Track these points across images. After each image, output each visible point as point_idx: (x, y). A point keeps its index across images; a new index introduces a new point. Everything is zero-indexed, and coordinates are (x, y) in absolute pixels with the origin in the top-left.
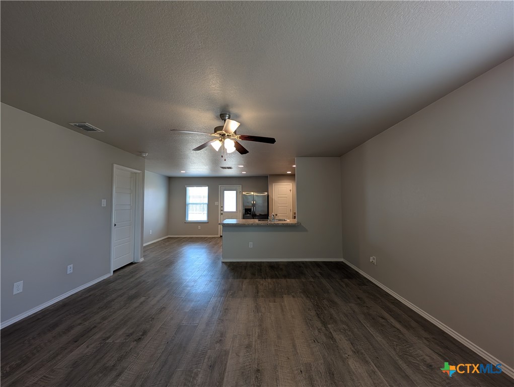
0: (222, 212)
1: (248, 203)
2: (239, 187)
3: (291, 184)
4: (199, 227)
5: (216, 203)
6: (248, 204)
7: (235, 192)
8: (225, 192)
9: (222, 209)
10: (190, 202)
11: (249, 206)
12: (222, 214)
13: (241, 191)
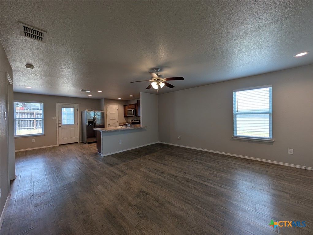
1: (90, 117)
2: (77, 106)
3: (118, 106)
5: (54, 118)
7: (73, 109)
8: (63, 108)
9: (60, 122)
11: (91, 119)
12: (60, 127)
13: (78, 108)
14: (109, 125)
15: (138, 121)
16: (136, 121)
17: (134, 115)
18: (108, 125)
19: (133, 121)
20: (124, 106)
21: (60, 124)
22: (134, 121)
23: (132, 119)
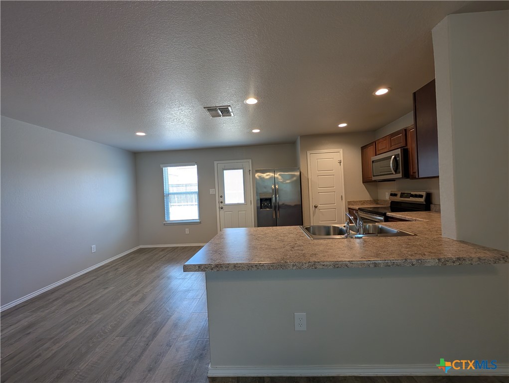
0: (221, 205)
1: (265, 187)
2: (248, 164)
3: (341, 151)
4: (187, 231)
5: (212, 191)
6: (265, 190)
7: (241, 171)
8: (225, 171)
9: (221, 200)
10: (171, 191)
11: (267, 192)
12: (222, 208)
13: (251, 169)
14: (316, 207)
15: (421, 196)
16: (412, 199)
17: (400, 175)
18: (312, 209)
19: (395, 195)
20: (363, 149)
21: (222, 202)
22: (402, 195)
23: (394, 191)
